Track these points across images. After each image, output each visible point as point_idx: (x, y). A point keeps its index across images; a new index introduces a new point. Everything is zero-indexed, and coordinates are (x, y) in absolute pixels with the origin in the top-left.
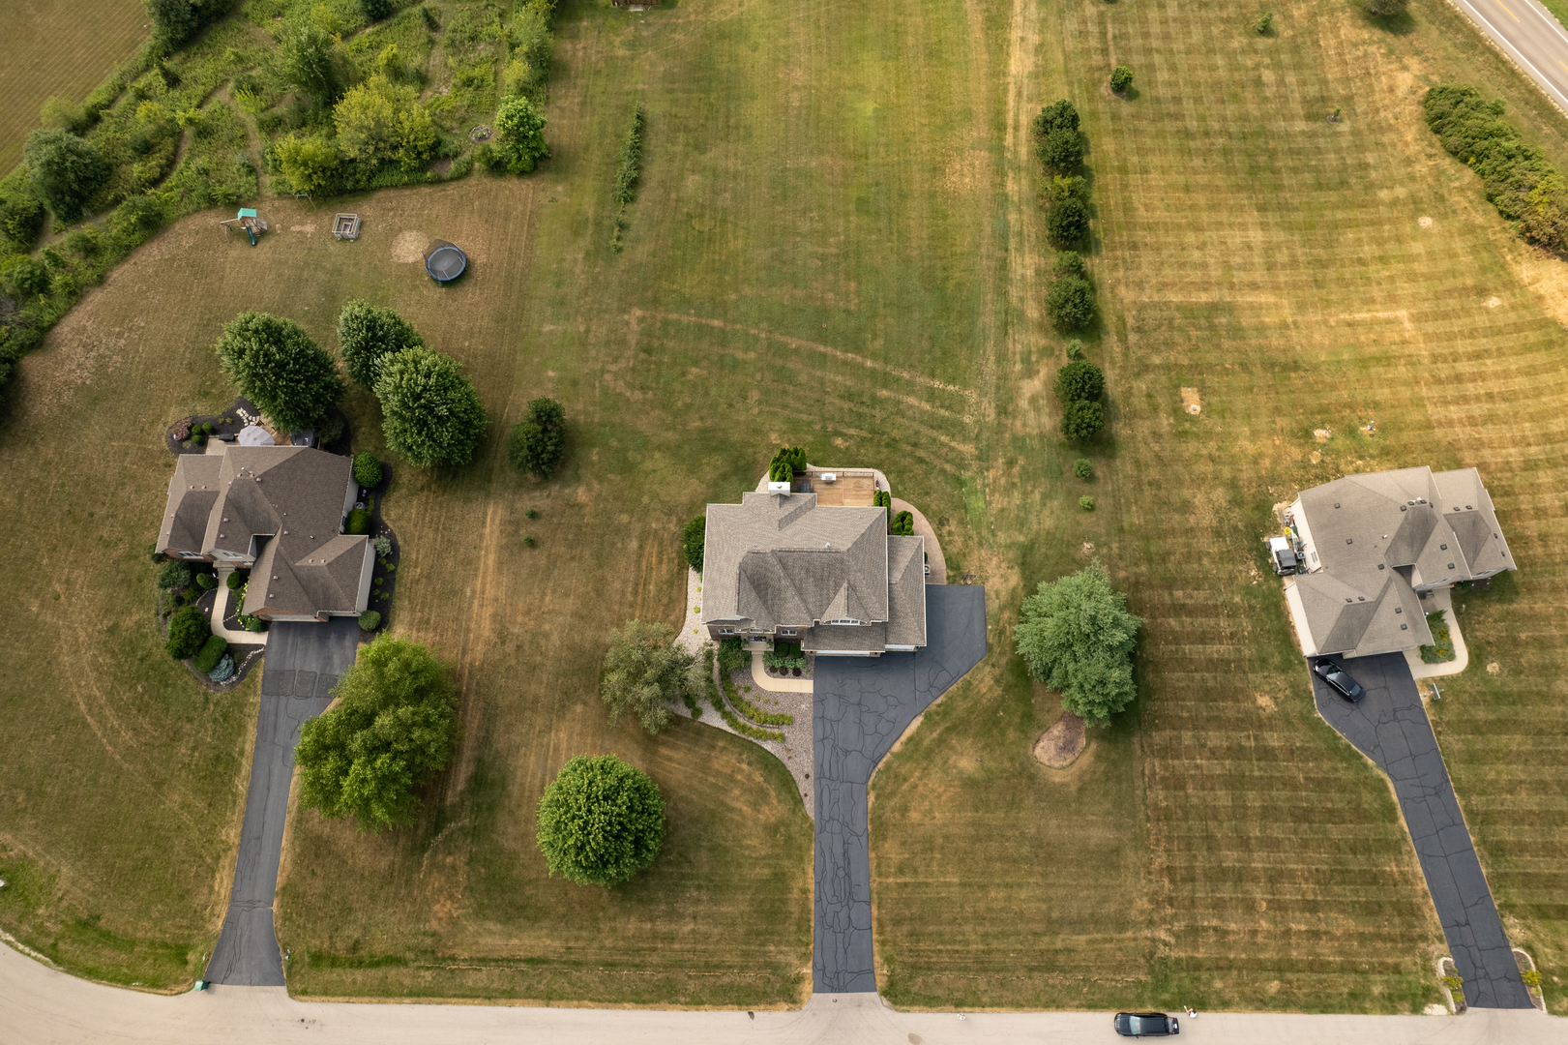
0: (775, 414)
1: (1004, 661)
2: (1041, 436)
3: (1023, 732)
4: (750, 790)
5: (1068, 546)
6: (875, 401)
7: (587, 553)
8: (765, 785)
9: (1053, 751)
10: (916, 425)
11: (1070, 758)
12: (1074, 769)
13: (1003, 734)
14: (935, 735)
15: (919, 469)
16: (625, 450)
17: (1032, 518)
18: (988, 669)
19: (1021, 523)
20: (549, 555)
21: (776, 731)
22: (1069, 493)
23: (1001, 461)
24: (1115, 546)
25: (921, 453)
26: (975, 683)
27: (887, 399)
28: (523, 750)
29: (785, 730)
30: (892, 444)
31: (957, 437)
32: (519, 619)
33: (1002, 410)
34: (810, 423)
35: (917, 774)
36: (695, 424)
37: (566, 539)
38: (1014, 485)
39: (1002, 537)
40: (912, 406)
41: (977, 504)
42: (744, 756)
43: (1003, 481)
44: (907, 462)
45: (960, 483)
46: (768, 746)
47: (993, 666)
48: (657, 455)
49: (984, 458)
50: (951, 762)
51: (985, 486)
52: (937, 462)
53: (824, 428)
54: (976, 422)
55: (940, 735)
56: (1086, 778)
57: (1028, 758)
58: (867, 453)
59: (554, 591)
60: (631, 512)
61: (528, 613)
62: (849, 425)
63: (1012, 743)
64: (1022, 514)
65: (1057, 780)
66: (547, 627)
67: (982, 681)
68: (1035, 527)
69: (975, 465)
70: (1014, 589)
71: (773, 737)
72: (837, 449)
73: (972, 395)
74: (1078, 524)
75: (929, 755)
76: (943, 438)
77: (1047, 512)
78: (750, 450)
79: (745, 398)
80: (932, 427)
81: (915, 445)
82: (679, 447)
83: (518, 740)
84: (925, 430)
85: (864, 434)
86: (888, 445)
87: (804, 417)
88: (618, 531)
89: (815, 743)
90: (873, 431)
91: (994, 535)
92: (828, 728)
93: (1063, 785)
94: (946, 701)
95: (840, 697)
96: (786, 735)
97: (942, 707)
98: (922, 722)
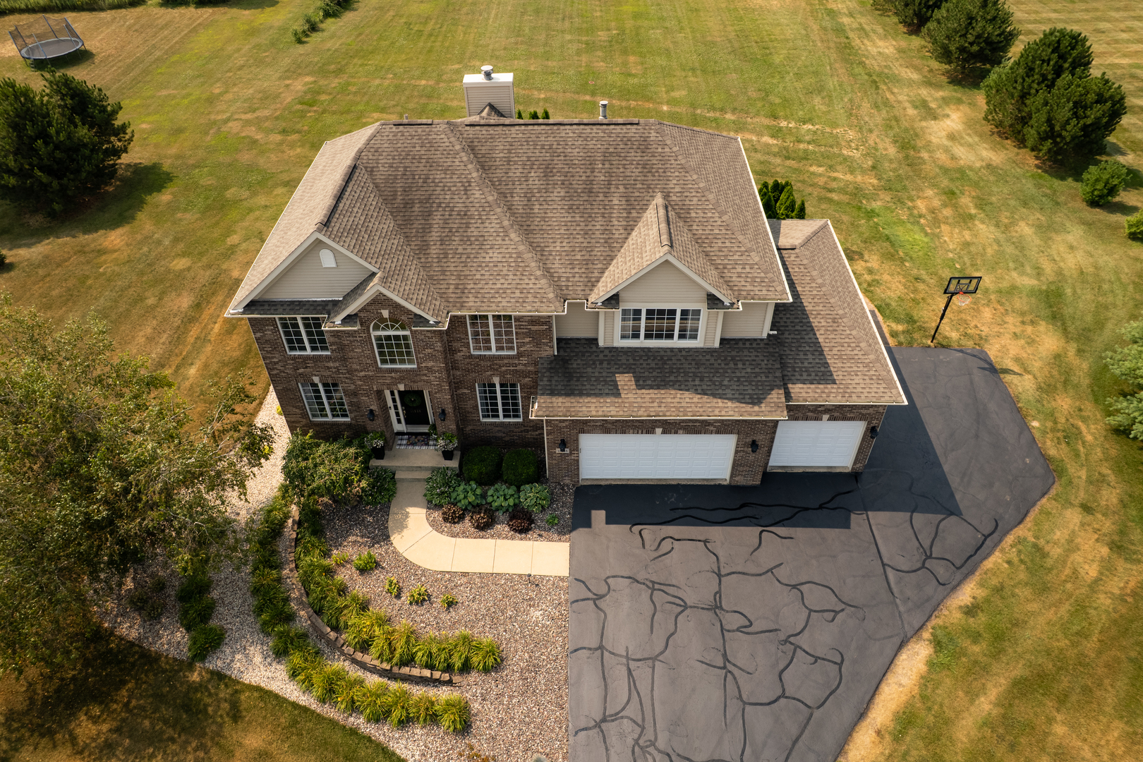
1: (1111, 498)
2: (992, 169)
14: (986, 705)
16: (225, 188)
17: (1035, 254)
18: (1073, 517)
19: (1016, 262)
23: (931, 192)
26: (1056, 552)
29: (471, 689)
31: (838, 168)
33: (907, 146)
38: (972, 217)
41: (912, 237)
43: (947, 212)
45: (871, 214)
47: (1087, 509)
49: (897, 188)
51: (917, 217)
54: (865, 155)
55: (1007, 703)
60: (197, 256)
64: (1010, 251)
67: (1072, 546)
69: (885, 196)
70: (1058, 358)
71: (429, 718)
73: (846, 132)
76: (814, 169)
77: (1060, 247)
94: (987, 600)
95: (653, 586)
96: (476, 706)
97: (982, 618)
98: (931, 664)
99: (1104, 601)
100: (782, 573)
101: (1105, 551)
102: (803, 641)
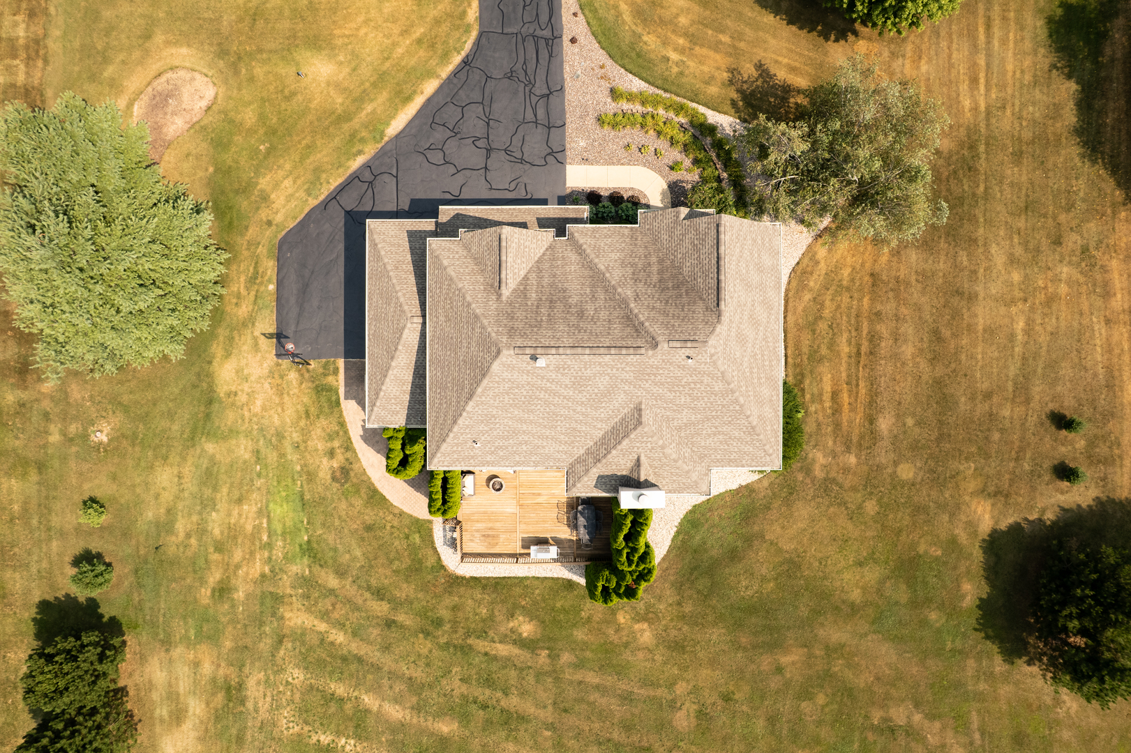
0: (647, 682)
1: (252, 232)
2: (167, 644)
3: (232, 121)
4: (662, 22)
5: (135, 435)
6: (460, 710)
7: (963, 404)
8: (639, 30)
9: (186, 93)
10: (387, 661)
11: (160, 84)
12: (155, 67)
13: (262, 118)
14: (369, 108)
15: (384, 575)
16: (914, 604)
17: (190, 485)
18: (279, 217)
19: (209, 477)
20: (1028, 401)
21: (626, 106)
22: (126, 534)
23: (240, 595)
24: (55, 438)
25: (380, 608)
26: (300, 193)
27: (439, 714)
28: (1028, 78)
29: (611, 107)
30: (430, 625)
31: (316, 641)
32: (1063, 289)
33: (233, 693)
34: (580, 665)
35: (400, 50)
36: (791, 658)
37: (1002, 431)
38: (219, 548)
39: (243, 449)
40: (397, 700)
41: (283, 511)
42: (675, 70)
43: (238, 555)
44: (406, 590)
45: (310, 550)
46: (637, 85)
47: (269, 223)
48: (856, 595)
49: (269, 600)
50: (347, 70)
51: (269, 546)
52: (350, 590)
53: (553, 657)
54: (281, 670)
55: (359, 109)
56: (136, 54)
57: (226, 81)
58: (477, 606)
59: (1011, 338)
60: (896, 484)
61: (1050, 301)
62: (507, 662)
63: (250, 103)
64: (208, 492)
65: (184, 50)
66: (1016, 277)
67: (289, 198)
68: (187, 470)
69: (285, 585)
70: (228, 355)
71: (631, 98)
72: (531, 615)
73: (288, 724)
74: (114, 478)
75: (381, 79)
76: (339, 637)
77: (167, 497)
78: (688, 608)
79: (701, 714)
80: (360, 660)
81: (389, 624)
82: (817, 612)
83: (1037, 94)
84: (371, 653)
85: (481, 645)
86: (438, 623)
87: (592, 678)
88: (915, 447)
89: (562, 89)
90: (465, 650)
91: (257, 452)
92: (541, 113)
93: (176, 43)
94: (348, 159)
95: (522, 161)
96: (609, 100)
97: (354, 150)
98: (388, 124)
99: (288, 166)
100: (453, 170)
101: (273, 196)
102: (450, 134)
